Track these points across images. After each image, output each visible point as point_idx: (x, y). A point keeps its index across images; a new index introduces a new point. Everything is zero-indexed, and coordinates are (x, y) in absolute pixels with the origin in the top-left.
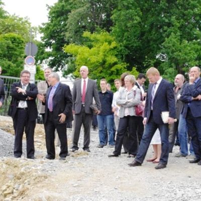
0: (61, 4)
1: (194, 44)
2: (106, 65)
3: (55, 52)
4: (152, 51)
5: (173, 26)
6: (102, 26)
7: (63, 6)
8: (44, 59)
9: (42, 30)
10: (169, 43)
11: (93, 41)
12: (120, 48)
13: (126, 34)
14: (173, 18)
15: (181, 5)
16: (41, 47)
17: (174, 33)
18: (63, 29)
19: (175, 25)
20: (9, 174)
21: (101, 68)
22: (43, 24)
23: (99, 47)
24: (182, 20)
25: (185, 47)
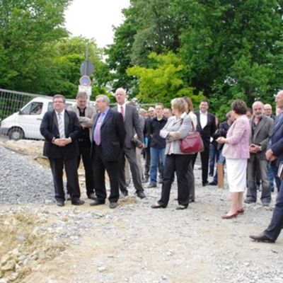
0: (127, 25)
1: (266, 68)
2: (172, 88)
3: (119, 74)
4: (221, 75)
5: (244, 48)
6: (169, 48)
7: (129, 27)
8: (108, 80)
9: (107, 52)
10: (239, 66)
11: (159, 62)
12: (187, 71)
13: (194, 56)
14: (244, 40)
15: (254, 26)
16: (105, 68)
17: (245, 55)
18: (128, 51)
19: (247, 47)
20: (19, 234)
21: (165, 92)
22: (108, 46)
23: (164, 69)
24: (254, 42)
25: (256, 70)
